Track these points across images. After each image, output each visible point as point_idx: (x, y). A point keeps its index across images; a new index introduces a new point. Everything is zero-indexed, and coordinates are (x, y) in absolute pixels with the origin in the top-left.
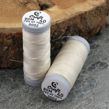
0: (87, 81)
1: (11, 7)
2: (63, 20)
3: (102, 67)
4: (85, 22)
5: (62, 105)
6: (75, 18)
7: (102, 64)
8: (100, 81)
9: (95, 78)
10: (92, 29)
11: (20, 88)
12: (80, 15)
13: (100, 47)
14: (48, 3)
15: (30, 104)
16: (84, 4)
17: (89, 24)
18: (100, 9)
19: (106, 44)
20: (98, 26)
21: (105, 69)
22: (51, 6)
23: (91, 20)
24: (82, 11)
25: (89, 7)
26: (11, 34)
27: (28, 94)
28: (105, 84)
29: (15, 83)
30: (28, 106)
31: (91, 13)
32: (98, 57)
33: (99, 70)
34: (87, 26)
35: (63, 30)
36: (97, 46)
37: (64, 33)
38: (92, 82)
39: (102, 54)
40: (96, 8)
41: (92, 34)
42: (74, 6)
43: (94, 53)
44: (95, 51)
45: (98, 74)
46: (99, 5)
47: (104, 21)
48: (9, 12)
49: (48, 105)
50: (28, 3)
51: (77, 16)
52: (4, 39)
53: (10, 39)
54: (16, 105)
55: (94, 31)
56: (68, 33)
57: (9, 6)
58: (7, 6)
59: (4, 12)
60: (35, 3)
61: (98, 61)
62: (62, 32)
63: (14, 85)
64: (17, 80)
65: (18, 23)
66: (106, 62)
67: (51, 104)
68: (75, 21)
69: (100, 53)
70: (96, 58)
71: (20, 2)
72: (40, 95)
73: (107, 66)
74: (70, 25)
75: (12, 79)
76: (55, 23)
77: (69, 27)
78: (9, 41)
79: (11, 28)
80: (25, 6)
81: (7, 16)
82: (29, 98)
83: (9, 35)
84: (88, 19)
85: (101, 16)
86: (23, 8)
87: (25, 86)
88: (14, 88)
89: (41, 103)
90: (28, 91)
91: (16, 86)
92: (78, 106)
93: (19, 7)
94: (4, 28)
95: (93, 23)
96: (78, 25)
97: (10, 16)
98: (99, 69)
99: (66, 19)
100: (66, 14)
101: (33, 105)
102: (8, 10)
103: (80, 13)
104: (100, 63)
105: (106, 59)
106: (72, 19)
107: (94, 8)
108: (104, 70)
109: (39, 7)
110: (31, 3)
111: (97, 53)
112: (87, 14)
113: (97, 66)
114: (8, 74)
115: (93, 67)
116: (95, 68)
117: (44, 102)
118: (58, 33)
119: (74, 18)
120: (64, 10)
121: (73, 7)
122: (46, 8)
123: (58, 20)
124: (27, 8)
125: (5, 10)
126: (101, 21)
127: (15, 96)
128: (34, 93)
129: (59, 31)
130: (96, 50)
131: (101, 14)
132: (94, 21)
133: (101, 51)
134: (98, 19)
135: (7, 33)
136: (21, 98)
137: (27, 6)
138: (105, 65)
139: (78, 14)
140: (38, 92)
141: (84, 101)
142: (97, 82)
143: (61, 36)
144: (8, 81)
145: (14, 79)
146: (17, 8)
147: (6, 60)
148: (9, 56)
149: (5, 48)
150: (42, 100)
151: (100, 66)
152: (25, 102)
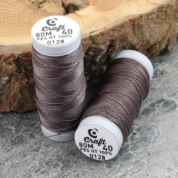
0: (139, 131)
1: (15, 10)
2: (102, 31)
4: (140, 32)
5: (93, 172)
6: (122, 26)
7: (167, 104)
8: (161, 132)
9: (153, 128)
10: (152, 44)
11: (26, 143)
12: (130, 21)
13: (167, 75)
14: (77, 2)
15: (39, 170)
16: (138, 3)
17: (147, 35)
18: (165, 9)
20: (164, 38)
21: (171, 111)
22: (82, 6)
23: (151, 28)
24: (134, 14)
25: (147, 6)
26: (13, 55)
27: (39, 153)
28: (170, 137)
30: (36, 174)
31: (150, 17)
32: (161, 92)
33: (161, 113)
35: (102, 47)
36: (162, 73)
37: (105, 51)
38: (147, 134)
39: (169, 87)
40: (159, 8)
41: (154, 52)
42: (121, 6)
43: (156, 85)
44: (157, 80)
45: (159, 121)
46: (164, 3)
47: (174, 31)
48: (11, 18)
49: (70, 173)
50: (44, 2)
51: (125, 23)
52: (2, 63)
53: (11, 64)
54: (16, 172)
55: (157, 46)
56: (111, 51)
57: (11, 8)
58: (8, 8)
59: (4, 19)
60: (55, 2)
61: (160, 98)
62: (101, 50)
63: (16, 138)
64: (22, 130)
65: (25, 36)
66: (174, 100)
67: (76, 171)
68: (123, 30)
69: (165, 85)
70: (158, 93)
71: (30, 1)
72: (58, 156)
73: (175, 106)
74: (114, 39)
75: (13, 128)
76: (89, 35)
77: (112, 41)
78: (10, 67)
79: (14, 45)
80: (39, 8)
81: (7, 25)
82: (40, 160)
83: (9, 57)
84: (146, 26)
85: (167, 21)
86: (35, 11)
87: (34, 140)
88: (16, 144)
89: (59, 170)
90: (39, 148)
91: (19, 140)
92: (120, 174)
93: (29, 9)
94: (2, 46)
95: (155, 33)
97: (13, 26)
98: (162, 112)
99: (107, 28)
100: (108, 19)
101: (44, 172)
102: (10, 14)
103: (131, 18)
104: (163, 102)
105: (174, 94)
106: (117, 28)
107: (155, 9)
108: (171, 114)
109: (62, 10)
110: (49, 2)
111: (160, 84)
112: (143, 18)
113: (158, 106)
114: (7, 120)
115: (151, 108)
116: (154, 109)
117: (63, 167)
118: (94, 52)
119: (120, 26)
120: (104, 12)
121: (119, 7)
122: (74, 10)
123: (94, 29)
124: (42, 10)
125: (5, 15)
126: (168, 30)
127: (16, 158)
129: (95, 48)
130: (160, 80)
131: (168, 18)
132: (157, 31)
133: (167, 82)
134: (163, 26)
135: (7, 53)
136: (27, 161)
137: (42, 7)
138: (173, 105)
139: (127, 20)
140: (56, 150)
141: (132, 167)
142: (156, 134)
143: (99, 57)
144: (6, 132)
145: (16, 129)
146: (24, 12)
147: (7, 99)
148: (12, 93)
149: (4, 79)
150: (60, 163)
151: (164, 107)
152: (33, 167)
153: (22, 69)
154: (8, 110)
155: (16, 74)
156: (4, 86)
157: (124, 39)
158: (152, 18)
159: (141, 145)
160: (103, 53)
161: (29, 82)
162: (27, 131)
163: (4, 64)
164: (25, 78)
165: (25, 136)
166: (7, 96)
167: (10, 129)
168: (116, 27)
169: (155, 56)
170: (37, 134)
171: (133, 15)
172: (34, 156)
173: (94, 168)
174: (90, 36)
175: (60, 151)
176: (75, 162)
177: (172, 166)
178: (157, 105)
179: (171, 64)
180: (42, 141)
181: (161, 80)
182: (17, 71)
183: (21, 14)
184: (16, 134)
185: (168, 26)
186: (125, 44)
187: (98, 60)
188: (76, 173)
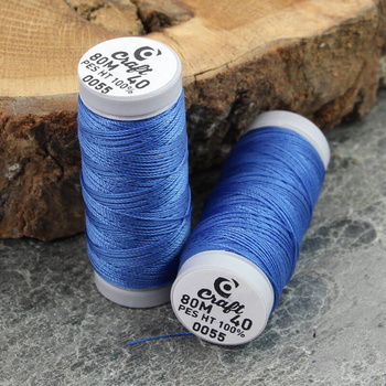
0: (295, 286)
1: (38, 24)
2: (220, 71)
3: (356, 240)
4: (301, 75)
5: (196, 371)
6: (263, 62)
7: (354, 229)
8: (341, 289)
9: (325, 280)
10: (326, 101)
11: (55, 305)
12: (281, 51)
13: (356, 167)
14: (170, 9)
15: (80, 364)
16: (299, 14)
17: (316, 82)
18: (353, 29)
19: (378, 157)
20: (351, 90)
21: (364, 245)
22: (178, 18)
23: (324, 68)
24: (288, 37)
25: (316, 22)
26: (30, 119)
27: (80, 327)
28: (360, 300)
29: (38, 288)
30: (74, 372)
31: (323, 45)
32: (344, 204)
33: (341, 249)
34: (311, 89)
35: (221, 105)
36: (345, 164)
37: (227, 114)
38: (311, 293)
39: (360, 194)
40: (341, 25)
41: (329, 118)
42: (262, 20)
43: (331, 189)
44: (334, 179)
45: (336, 265)
46: (353, 16)
47: (373, 74)
48: (29, 40)
49: (146, 372)
50: (100, 6)
51: (270, 55)
52: (7, 135)
53: (26, 137)
54: (31, 368)
55: (337, 107)
56: (239, 114)
57: (30, 19)
58: (23, 19)
59: (13, 41)
60: (123, 8)
61: (341, 217)
62: (217, 112)
63: (32, 296)
64: (46, 278)
65: (57, 79)
66: (369, 220)
67: (158, 368)
68: (264, 71)
69: (352, 188)
70: (336, 207)
71: (69, 4)
72: (120, 335)
73: (373, 234)
74: (246, 88)
75: (28, 274)
76: (193, 80)
77: (241, 93)
78: (24, 143)
79: (34, 98)
80: (88, 19)
81: (20, 55)
82: (83, 343)
83: (22, 123)
84: (313, 64)
85: (358, 54)
86: (80, 26)
87: (70, 300)
88: (32, 307)
89: (123, 365)
90: (82, 317)
91: (40, 299)
92: (252, 376)
93: (66, 22)
94: (7, 98)
95: (332, 79)
96: (276, 85)
97: (31, 56)
98: (344, 246)
99: (231, 65)
100: (234, 47)
101: (92, 369)
102: (27, 32)
103: (282, 45)
104: (347, 226)
105: (370, 209)
106: (253, 67)
107: (335, 27)
108: (362, 250)
109: (137, 24)
110: (109, 7)
111: (340, 187)
112: (308, 47)
113: (335, 234)
114: (15, 256)
115: (322, 237)
116: (328, 240)
117: (132, 359)
118: (203, 115)
119: (259, 63)
120: (226, 32)
121: (257, 22)
122: (162, 25)
123: (204, 67)
124: (95, 25)
125: (16, 33)
126: (360, 73)
127: (31, 336)
128: (101, 326)
129: (205, 108)
130: (340, 179)
131: (360, 47)
132: (336, 74)
133: (356, 182)
134: (350, 64)
135: (18, 114)
136: (54, 344)
137: (95, 18)
138: (367, 231)
139: (274, 49)
140: (116, 322)
141: (278, 361)
142: (331, 294)
143: (213, 126)
144: (12, 282)
145: (34, 275)
146: (57, 27)
147: (17, 211)
148: (27, 199)
149: (10, 169)
150: (126, 351)
151: (347, 236)
152: (67, 358)
153: (49, 148)
154: (18, 235)
155: (37, 159)
156: (10, 183)
157: (266, 90)
158: (327, 47)
159: (297, 315)
160: (221, 118)
161: (62, 175)
162: (56, 279)
163: (10, 137)
164: (54, 168)
165: (52, 291)
166: (17, 205)
167: (21, 276)
168: (252, 64)
169: (332, 126)
170: (78, 287)
171: (286, 40)
172: (71, 335)
173: (197, 362)
174: (196, 82)
175: (126, 324)
176: (158, 349)
177: (364, 362)
178: (333, 230)
179: (365, 144)
180: (88, 301)
181: (344, 178)
182: (38, 153)
183: (50, 31)
184: (34, 286)
185: (359, 66)
186: (269, 100)
187: (210, 132)
188: (158, 372)
